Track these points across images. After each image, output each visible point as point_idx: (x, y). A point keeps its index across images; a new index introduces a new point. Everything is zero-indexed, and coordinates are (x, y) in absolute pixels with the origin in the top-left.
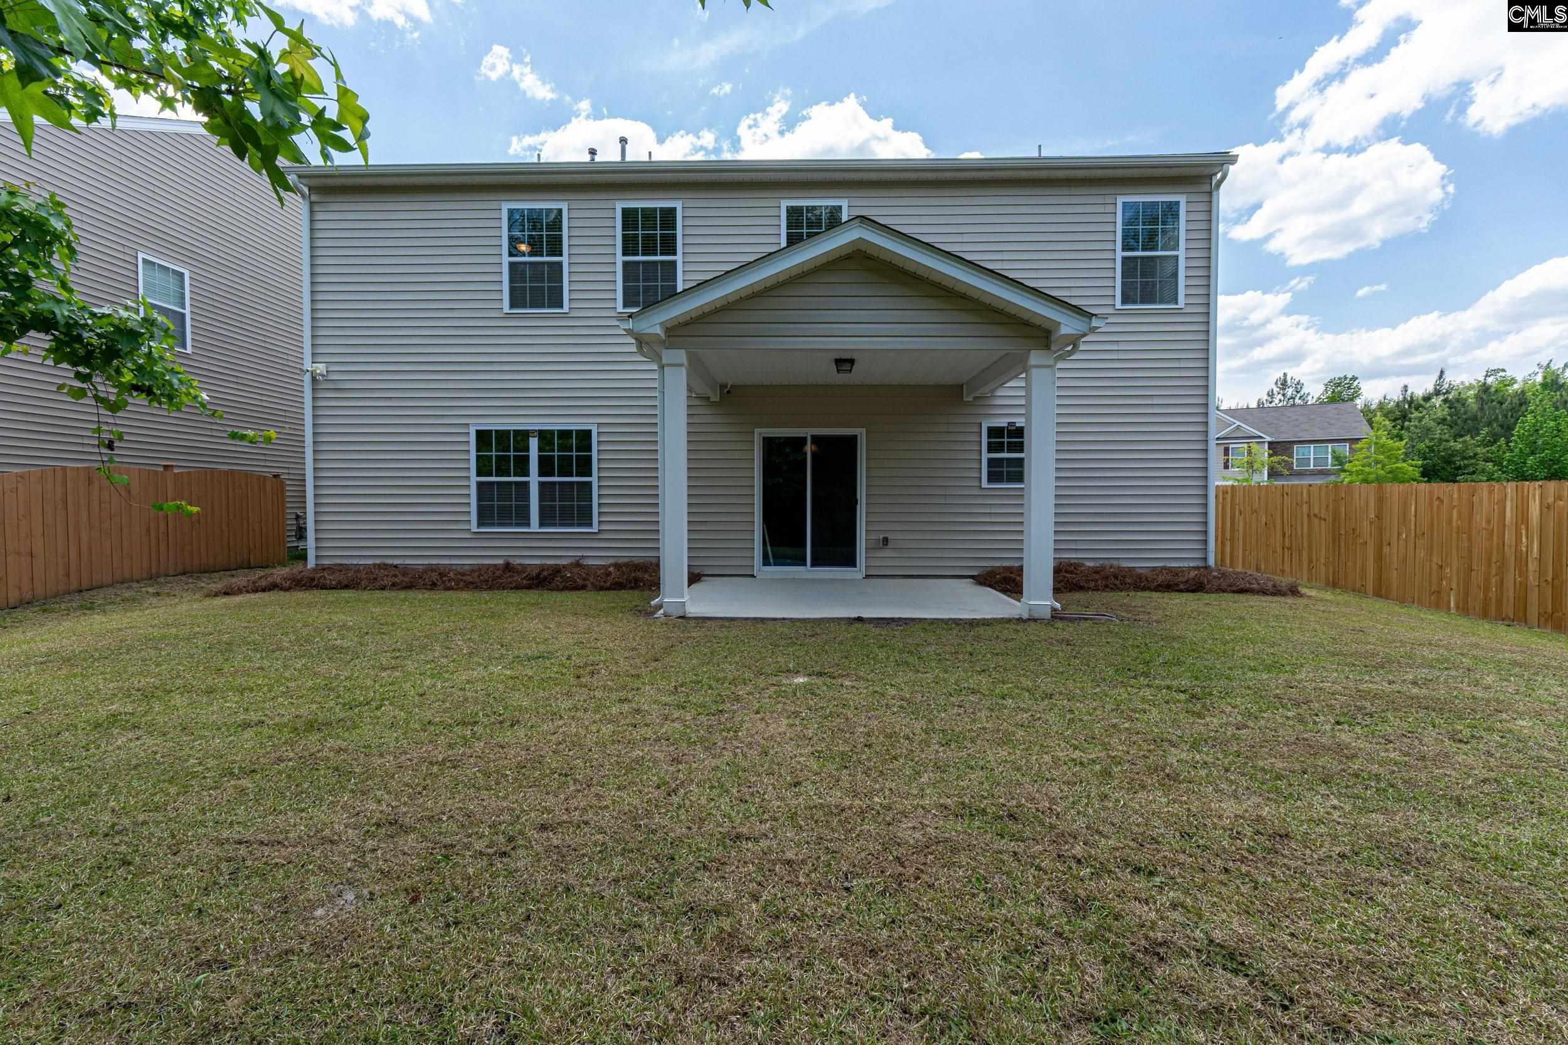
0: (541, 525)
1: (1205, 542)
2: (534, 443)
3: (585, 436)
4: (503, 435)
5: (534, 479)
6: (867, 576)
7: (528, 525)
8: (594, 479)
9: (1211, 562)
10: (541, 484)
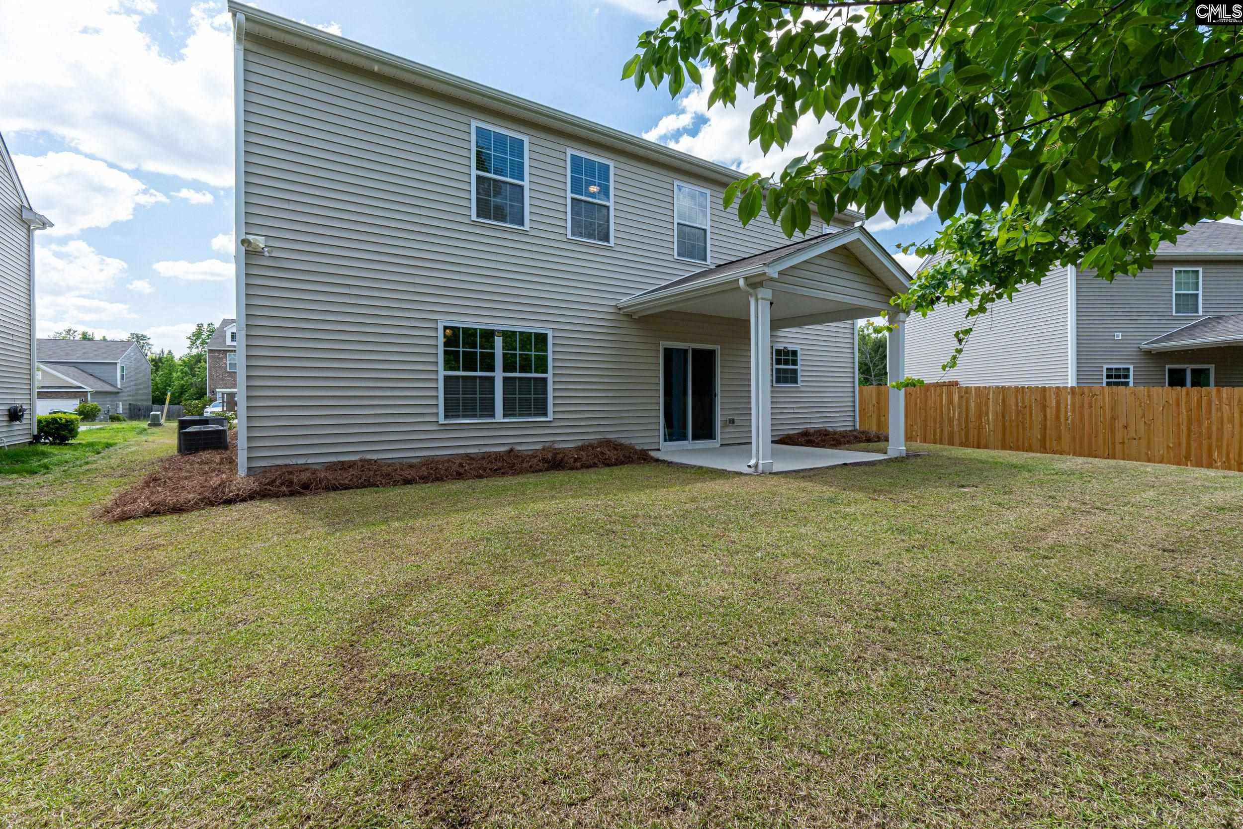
0: (505, 415)
1: (854, 416)
2: (499, 342)
3: (542, 339)
4: (469, 333)
5: (499, 375)
6: (722, 445)
7: (493, 416)
8: (549, 375)
9: (858, 427)
10: (505, 379)
